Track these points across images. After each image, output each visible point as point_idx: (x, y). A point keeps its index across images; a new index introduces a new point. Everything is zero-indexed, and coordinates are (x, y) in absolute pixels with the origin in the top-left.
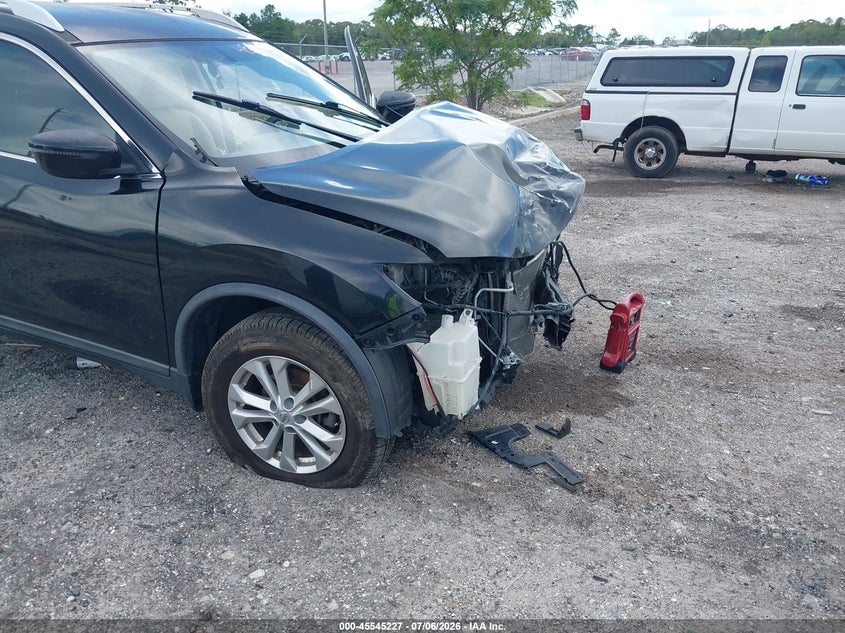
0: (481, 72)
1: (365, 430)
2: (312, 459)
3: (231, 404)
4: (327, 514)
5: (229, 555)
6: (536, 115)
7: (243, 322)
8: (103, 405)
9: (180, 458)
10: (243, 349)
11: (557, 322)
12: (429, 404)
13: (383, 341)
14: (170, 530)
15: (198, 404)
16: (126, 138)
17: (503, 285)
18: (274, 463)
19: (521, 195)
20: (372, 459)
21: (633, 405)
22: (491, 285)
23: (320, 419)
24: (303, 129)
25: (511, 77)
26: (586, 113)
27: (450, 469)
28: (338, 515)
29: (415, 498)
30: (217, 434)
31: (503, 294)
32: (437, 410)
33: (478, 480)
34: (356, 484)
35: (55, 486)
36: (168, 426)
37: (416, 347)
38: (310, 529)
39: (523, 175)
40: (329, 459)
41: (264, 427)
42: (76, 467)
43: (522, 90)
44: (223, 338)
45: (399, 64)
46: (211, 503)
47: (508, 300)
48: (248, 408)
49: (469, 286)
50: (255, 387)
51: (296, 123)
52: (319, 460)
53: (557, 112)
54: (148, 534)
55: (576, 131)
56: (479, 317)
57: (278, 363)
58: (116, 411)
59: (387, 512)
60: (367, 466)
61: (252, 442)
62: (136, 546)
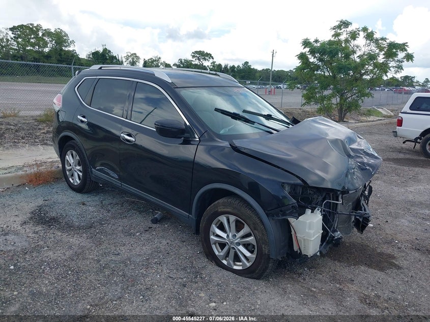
0: (347, 98)
1: (265, 253)
2: (240, 264)
3: (211, 233)
4: (244, 288)
5: (202, 295)
6: (375, 121)
7: (221, 200)
8: (159, 227)
9: (186, 253)
10: (220, 210)
11: (361, 220)
12: (296, 248)
13: (278, 216)
14: (180, 280)
15: (197, 232)
16: (188, 124)
17: (338, 200)
18: (225, 262)
19: (350, 163)
20: (267, 268)
21: (400, 269)
22: (331, 199)
23: (246, 246)
24: (256, 125)
25: (363, 102)
26: (400, 123)
27: (302, 281)
28: (249, 289)
29: (284, 289)
30: (203, 245)
31: (337, 204)
32: (299, 252)
33: (315, 288)
34: (258, 278)
35: (139, 255)
36: (183, 239)
37: (292, 220)
38: (237, 292)
39: (352, 154)
40: (248, 265)
41: (222, 246)
42: (147, 249)
43: (369, 108)
44: (212, 205)
45: (305, 92)
46: (197, 273)
47: (339, 207)
48: (218, 236)
49: (320, 198)
50: (222, 227)
51: (253, 123)
52: (244, 265)
53: (387, 121)
54: (171, 280)
55: (393, 132)
56: (324, 213)
57: (232, 218)
58: (163, 231)
59: (270, 292)
60: (264, 271)
61: (217, 251)
62: (167, 283)
